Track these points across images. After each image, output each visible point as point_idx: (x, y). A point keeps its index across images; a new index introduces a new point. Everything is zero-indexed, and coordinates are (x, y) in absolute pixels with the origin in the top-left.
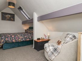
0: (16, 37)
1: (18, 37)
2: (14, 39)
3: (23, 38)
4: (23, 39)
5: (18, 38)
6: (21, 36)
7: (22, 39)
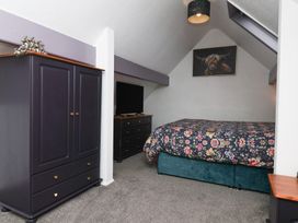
0: (199, 137)
1: (207, 139)
2: (188, 142)
3: (225, 148)
4: (227, 153)
5: (205, 143)
6: (222, 136)
7: (223, 151)
